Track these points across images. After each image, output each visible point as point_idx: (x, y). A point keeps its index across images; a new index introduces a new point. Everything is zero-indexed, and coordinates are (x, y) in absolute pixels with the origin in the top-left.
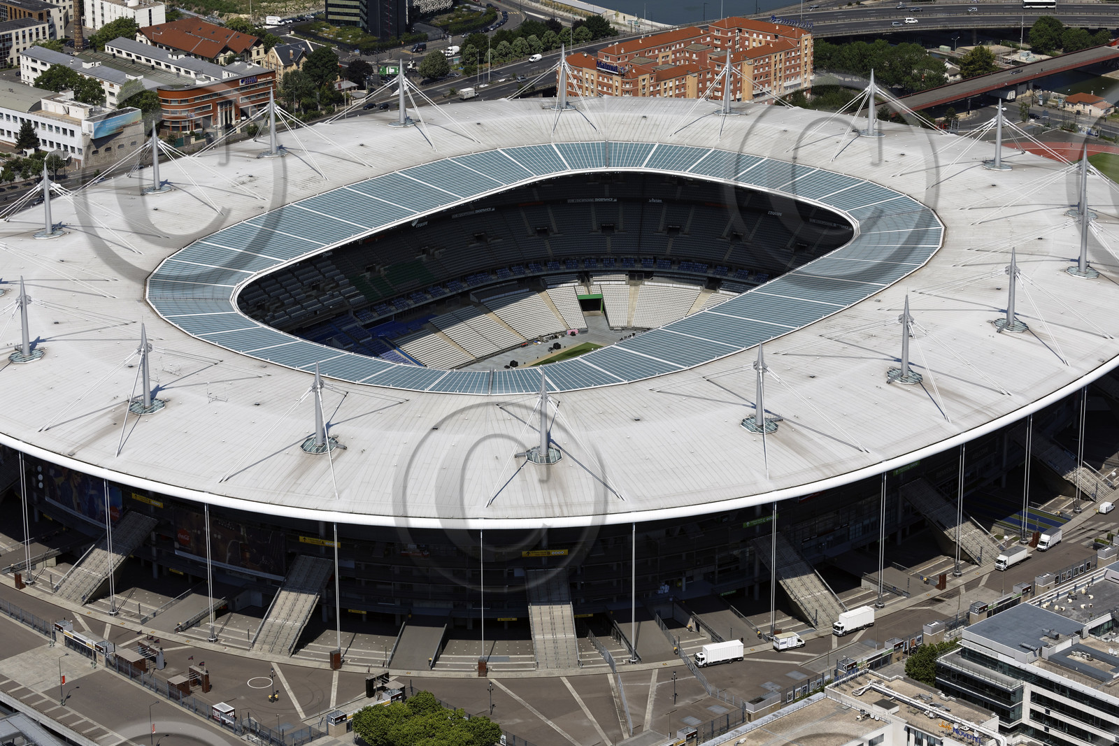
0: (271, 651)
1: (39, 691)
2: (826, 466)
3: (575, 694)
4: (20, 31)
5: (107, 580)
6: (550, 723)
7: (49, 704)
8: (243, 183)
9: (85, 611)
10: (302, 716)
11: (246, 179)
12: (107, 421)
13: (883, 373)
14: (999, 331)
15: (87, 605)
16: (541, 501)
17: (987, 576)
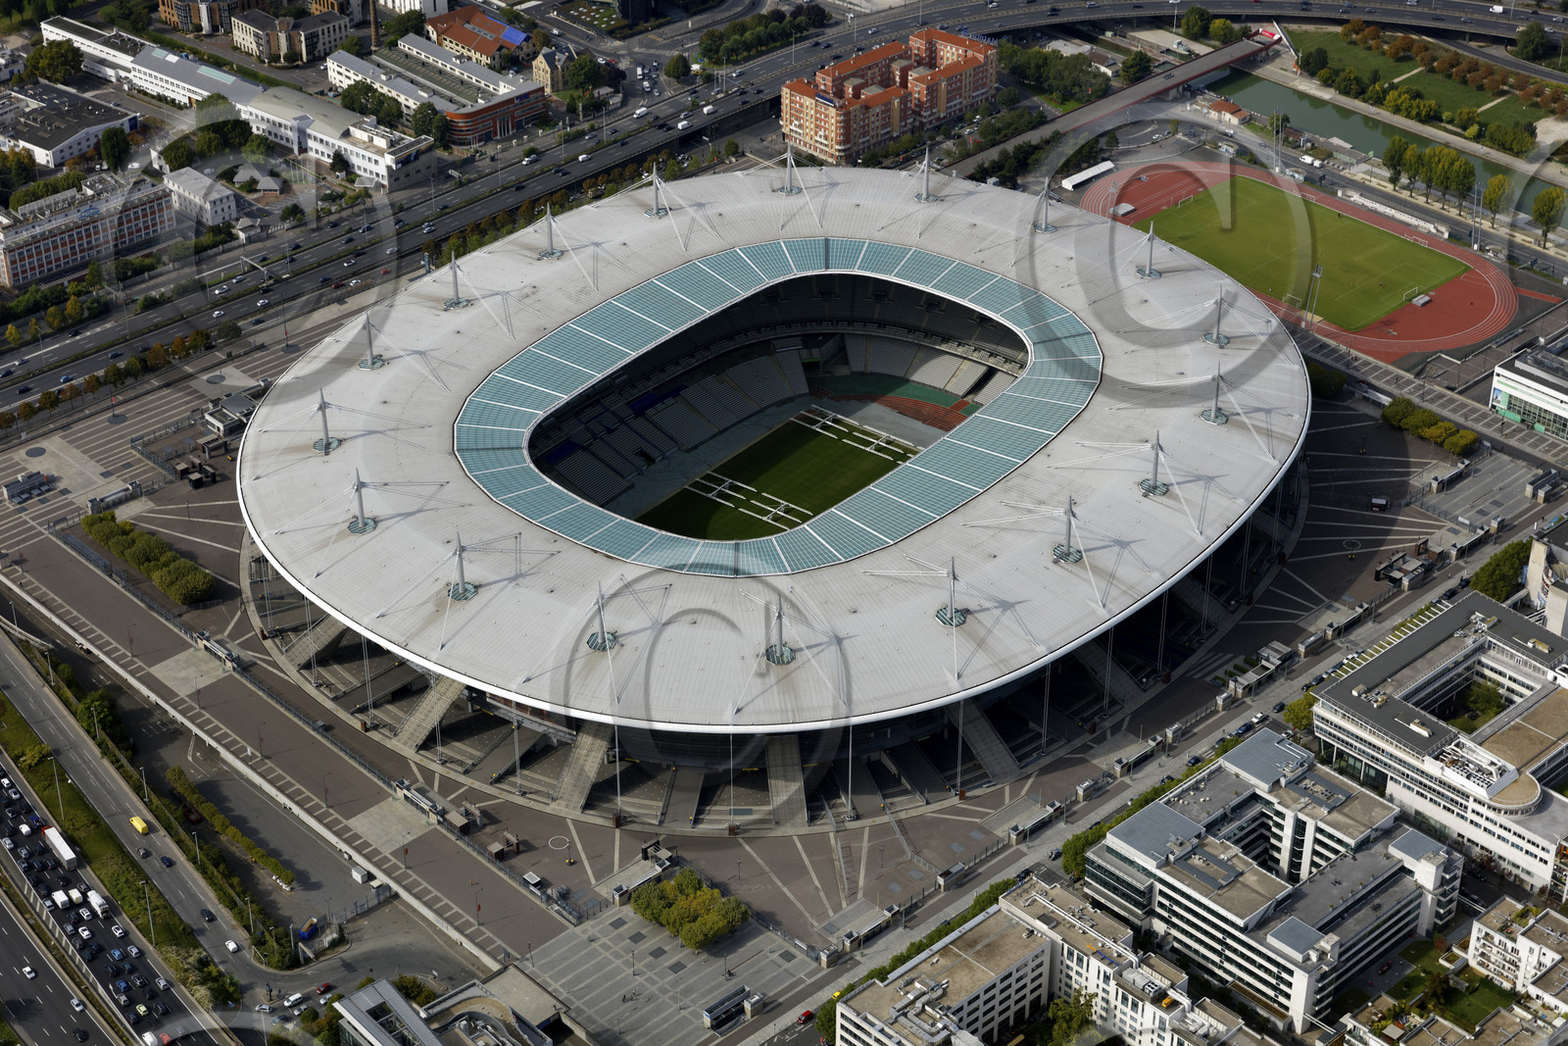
0: (567, 806)
1: (386, 852)
2: (1003, 661)
3: (804, 856)
4: (325, 27)
5: (434, 729)
6: (785, 889)
7: (395, 867)
8: (527, 296)
9: (418, 758)
10: (593, 881)
11: (529, 290)
12: (430, 608)
13: (1050, 551)
14: (1145, 496)
15: (421, 752)
16: (778, 707)
17: (1128, 719)
